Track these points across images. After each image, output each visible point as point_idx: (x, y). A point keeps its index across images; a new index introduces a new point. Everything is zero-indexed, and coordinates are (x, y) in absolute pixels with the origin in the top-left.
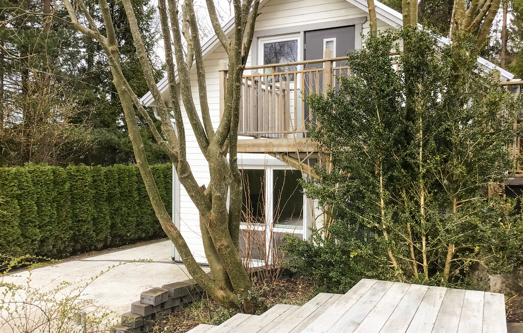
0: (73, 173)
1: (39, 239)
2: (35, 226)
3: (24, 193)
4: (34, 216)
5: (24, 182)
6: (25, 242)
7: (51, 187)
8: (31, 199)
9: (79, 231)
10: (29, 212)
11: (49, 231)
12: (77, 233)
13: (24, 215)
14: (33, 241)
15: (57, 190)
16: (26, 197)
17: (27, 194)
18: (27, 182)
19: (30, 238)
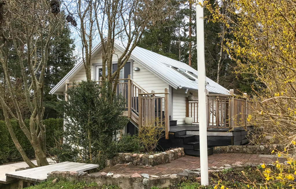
0: (27, 123)
1: (9, 152)
2: (8, 146)
3: (3, 132)
4: (7, 142)
5: (3, 127)
6: (2, 153)
7: (16, 129)
8: (6, 134)
9: (29, 149)
10: (4, 140)
11: (14, 148)
12: (28, 150)
13: (2, 141)
14: (6, 153)
15: (18, 130)
16: (4, 134)
17: (4, 132)
18: (5, 127)
19: (5, 152)
